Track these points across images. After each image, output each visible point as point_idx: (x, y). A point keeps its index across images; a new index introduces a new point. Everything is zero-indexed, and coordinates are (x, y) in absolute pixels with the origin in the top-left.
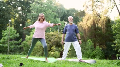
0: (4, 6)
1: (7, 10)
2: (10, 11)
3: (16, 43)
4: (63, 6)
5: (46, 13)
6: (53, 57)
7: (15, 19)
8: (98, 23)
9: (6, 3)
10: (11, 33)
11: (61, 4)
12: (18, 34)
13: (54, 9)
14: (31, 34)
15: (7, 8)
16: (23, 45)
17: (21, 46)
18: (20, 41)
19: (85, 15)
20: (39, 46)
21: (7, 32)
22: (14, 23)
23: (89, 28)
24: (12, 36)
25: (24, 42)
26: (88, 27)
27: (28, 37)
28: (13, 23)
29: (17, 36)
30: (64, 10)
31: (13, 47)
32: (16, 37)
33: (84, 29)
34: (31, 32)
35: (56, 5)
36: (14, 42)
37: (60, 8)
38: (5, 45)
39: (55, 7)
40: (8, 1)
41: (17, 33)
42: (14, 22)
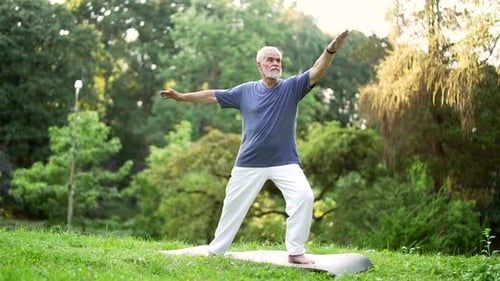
0: (64, 28)
1: (76, 44)
2: (90, 47)
3: (106, 179)
4: (315, 22)
5: (240, 50)
6: (262, 239)
7: (111, 79)
8: (440, 90)
9: (73, 12)
10: (87, 138)
11: (306, 14)
12: (115, 141)
13: (274, 36)
14: (169, 140)
15: (78, 33)
16: (139, 187)
17: (129, 191)
18: (124, 170)
19: (388, 55)
20: (197, 192)
21: (70, 135)
22: (105, 96)
23: (402, 112)
24: (88, 152)
25: (141, 175)
26: (397, 106)
27: (156, 153)
28: (101, 97)
29: (111, 149)
30: (319, 39)
31: (94, 198)
32: (108, 153)
33: (380, 115)
34: (172, 134)
35: (285, 20)
36: (98, 178)
37: (301, 31)
38: (61, 188)
39: (281, 27)
40: (83, 7)
41: (110, 137)
42: (107, 91)
